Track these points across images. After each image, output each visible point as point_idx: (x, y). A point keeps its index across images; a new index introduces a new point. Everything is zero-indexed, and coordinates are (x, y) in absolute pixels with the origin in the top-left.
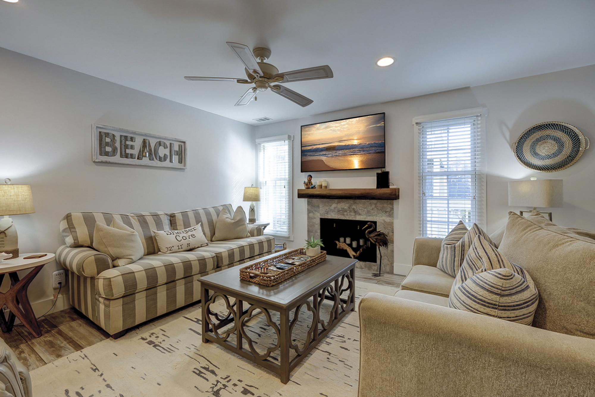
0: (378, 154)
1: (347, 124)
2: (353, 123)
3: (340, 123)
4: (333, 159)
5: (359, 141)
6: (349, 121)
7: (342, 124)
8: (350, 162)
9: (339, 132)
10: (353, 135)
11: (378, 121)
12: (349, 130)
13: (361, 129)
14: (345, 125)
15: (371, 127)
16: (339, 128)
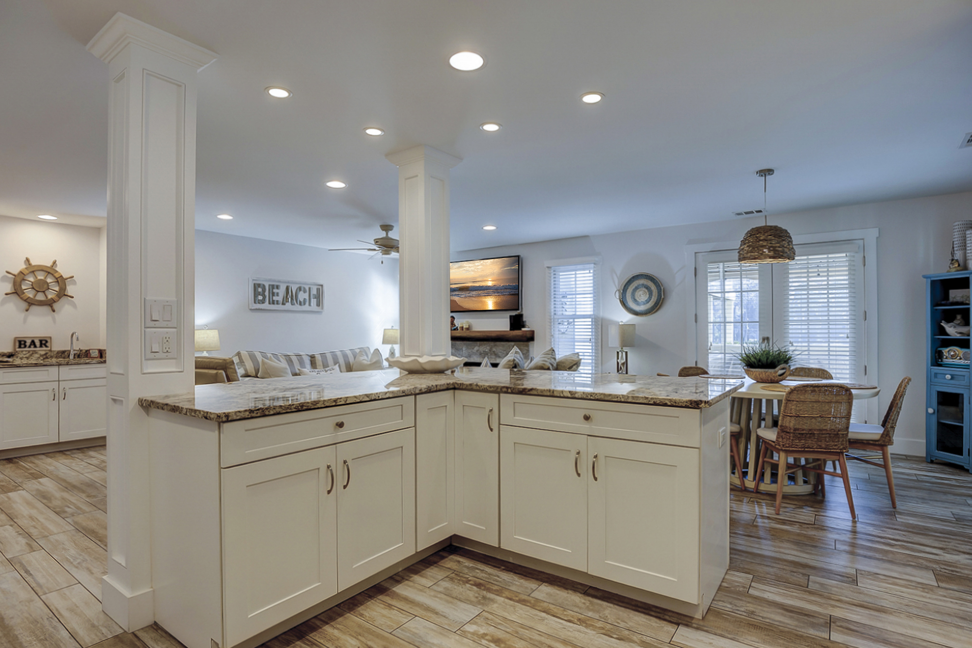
0: (512, 296)
1: (481, 265)
2: (487, 264)
3: (474, 263)
4: (467, 299)
5: (493, 283)
6: (484, 262)
7: (476, 264)
8: (484, 303)
9: (472, 273)
10: (487, 276)
11: (512, 264)
12: (483, 271)
13: (495, 271)
14: (479, 266)
15: (506, 270)
16: (473, 268)
